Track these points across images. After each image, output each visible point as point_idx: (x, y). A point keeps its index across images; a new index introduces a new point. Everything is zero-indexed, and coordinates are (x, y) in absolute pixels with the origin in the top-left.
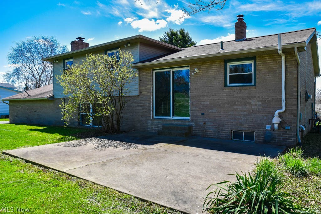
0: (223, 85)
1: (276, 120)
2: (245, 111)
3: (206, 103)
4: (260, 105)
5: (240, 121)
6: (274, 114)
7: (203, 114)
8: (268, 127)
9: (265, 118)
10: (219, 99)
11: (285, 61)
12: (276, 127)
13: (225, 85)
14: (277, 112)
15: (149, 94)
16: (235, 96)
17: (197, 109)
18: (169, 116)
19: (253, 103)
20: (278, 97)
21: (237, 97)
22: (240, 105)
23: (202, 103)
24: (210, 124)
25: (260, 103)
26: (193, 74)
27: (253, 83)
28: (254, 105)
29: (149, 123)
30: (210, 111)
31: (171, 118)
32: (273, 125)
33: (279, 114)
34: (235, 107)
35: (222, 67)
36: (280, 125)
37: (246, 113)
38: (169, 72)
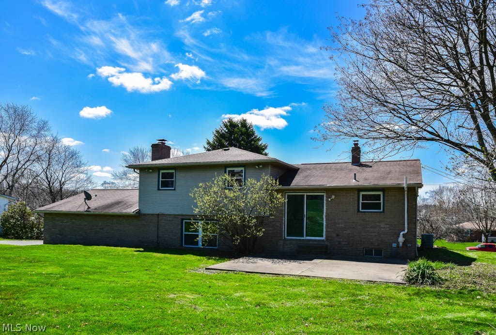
0: (356, 211)
1: (401, 239)
2: (375, 232)
3: (340, 225)
4: (388, 228)
5: (371, 240)
6: (400, 235)
7: (338, 235)
8: (394, 245)
9: (392, 238)
10: (353, 222)
11: (408, 195)
12: (401, 244)
13: (358, 211)
14: (401, 234)
15: (281, 216)
16: (367, 220)
17: (332, 230)
18: (303, 236)
19: (382, 226)
20: (402, 222)
21: (369, 221)
22: (371, 228)
23: (337, 225)
24: (344, 243)
25: (388, 226)
26: (330, 200)
27: (382, 210)
28: (383, 228)
29: (281, 243)
30: (345, 232)
31: (305, 238)
32: (398, 243)
33: (403, 234)
34: (367, 229)
35: (356, 195)
36: (404, 243)
37: (376, 234)
38: (303, 196)
